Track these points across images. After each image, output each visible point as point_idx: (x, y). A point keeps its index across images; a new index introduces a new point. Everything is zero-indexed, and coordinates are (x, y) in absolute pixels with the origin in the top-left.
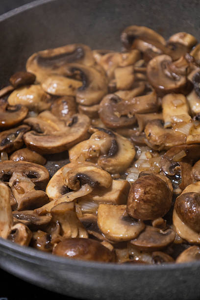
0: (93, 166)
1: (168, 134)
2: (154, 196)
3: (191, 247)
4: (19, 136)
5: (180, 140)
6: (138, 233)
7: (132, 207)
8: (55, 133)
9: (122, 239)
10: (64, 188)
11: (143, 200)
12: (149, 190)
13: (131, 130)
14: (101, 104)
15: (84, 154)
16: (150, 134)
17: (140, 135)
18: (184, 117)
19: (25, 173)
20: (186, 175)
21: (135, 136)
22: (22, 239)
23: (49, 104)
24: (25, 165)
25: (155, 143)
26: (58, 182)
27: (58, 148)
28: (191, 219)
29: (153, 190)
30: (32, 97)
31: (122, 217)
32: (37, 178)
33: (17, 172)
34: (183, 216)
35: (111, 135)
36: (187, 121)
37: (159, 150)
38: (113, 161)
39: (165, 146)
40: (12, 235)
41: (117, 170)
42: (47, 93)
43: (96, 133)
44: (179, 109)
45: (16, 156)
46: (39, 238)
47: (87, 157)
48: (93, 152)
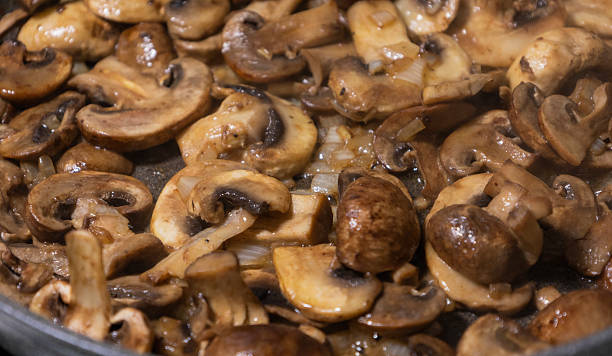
0: (238, 168)
1: (380, 86)
2: (390, 220)
4: (67, 116)
5: (408, 98)
7: (350, 249)
8: (141, 103)
9: (340, 317)
10: (191, 220)
11: (370, 232)
12: (380, 211)
13: (297, 85)
14: (226, 34)
15: (213, 144)
16: (344, 89)
17: (317, 94)
18: (404, 48)
19: (100, 196)
20: (430, 168)
21: (308, 97)
22: (138, 342)
23: (110, 42)
24: (98, 178)
25: (357, 108)
26: (174, 208)
27: (158, 135)
28: (469, 261)
29: (386, 208)
30: (71, 29)
31: (330, 271)
32: (128, 204)
33: (84, 196)
34: (451, 254)
35: (264, 99)
36: (412, 55)
38: (280, 154)
39: (378, 112)
40: (115, 334)
41: (288, 171)
42: (103, 19)
43: (231, 99)
44: (389, 31)
45: (71, 161)
46: (165, 333)
47: (220, 149)
48: (233, 138)
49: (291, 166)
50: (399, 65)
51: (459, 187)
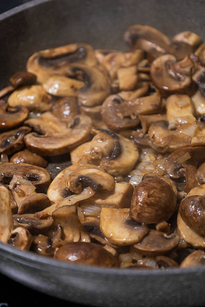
0: (96, 168)
1: (172, 135)
2: (157, 199)
3: (195, 252)
4: (20, 137)
5: (184, 142)
6: (141, 237)
7: (136, 211)
8: (56, 135)
9: (125, 243)
10: (66, 191)
11: (146, 203)
12: (153, 193)
13: (134, 132)
14: (104, 105)
15: (86, 156)
16: (154, 135)
17: (143, 137)
18: (188, 118)
19: (25, 176)
20: (191, 178)
21: (138, 138)
22: (22, 243)
23: (50, 105)
24: (26, 167)
25: (159, 145)
26: (60, 184)
27: (60, 150)
28: (195, 223)
29: (157, 193)
30: (32, 98)
31: (125, 220)
32: (38, 180)
33: (17, 174)
34: (188, 219)
35: (114, 137)
36: (192, 122)
37: (163, 152)
38: (116, 163)
39: (169, 148)
40: (13, 239)
41: (120, 172)
42: (49, 94)
43: (99, 135)
44: (184, 110)
45: (17, 158)
46: (40, 242)
47: (89, 159)
48: (95, 154)
49: (122, 170)
50: (183, 126)
51: (202, 188)
